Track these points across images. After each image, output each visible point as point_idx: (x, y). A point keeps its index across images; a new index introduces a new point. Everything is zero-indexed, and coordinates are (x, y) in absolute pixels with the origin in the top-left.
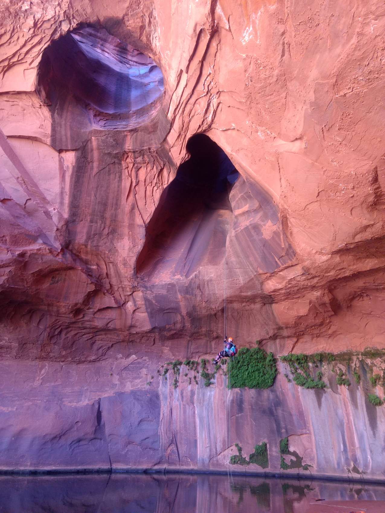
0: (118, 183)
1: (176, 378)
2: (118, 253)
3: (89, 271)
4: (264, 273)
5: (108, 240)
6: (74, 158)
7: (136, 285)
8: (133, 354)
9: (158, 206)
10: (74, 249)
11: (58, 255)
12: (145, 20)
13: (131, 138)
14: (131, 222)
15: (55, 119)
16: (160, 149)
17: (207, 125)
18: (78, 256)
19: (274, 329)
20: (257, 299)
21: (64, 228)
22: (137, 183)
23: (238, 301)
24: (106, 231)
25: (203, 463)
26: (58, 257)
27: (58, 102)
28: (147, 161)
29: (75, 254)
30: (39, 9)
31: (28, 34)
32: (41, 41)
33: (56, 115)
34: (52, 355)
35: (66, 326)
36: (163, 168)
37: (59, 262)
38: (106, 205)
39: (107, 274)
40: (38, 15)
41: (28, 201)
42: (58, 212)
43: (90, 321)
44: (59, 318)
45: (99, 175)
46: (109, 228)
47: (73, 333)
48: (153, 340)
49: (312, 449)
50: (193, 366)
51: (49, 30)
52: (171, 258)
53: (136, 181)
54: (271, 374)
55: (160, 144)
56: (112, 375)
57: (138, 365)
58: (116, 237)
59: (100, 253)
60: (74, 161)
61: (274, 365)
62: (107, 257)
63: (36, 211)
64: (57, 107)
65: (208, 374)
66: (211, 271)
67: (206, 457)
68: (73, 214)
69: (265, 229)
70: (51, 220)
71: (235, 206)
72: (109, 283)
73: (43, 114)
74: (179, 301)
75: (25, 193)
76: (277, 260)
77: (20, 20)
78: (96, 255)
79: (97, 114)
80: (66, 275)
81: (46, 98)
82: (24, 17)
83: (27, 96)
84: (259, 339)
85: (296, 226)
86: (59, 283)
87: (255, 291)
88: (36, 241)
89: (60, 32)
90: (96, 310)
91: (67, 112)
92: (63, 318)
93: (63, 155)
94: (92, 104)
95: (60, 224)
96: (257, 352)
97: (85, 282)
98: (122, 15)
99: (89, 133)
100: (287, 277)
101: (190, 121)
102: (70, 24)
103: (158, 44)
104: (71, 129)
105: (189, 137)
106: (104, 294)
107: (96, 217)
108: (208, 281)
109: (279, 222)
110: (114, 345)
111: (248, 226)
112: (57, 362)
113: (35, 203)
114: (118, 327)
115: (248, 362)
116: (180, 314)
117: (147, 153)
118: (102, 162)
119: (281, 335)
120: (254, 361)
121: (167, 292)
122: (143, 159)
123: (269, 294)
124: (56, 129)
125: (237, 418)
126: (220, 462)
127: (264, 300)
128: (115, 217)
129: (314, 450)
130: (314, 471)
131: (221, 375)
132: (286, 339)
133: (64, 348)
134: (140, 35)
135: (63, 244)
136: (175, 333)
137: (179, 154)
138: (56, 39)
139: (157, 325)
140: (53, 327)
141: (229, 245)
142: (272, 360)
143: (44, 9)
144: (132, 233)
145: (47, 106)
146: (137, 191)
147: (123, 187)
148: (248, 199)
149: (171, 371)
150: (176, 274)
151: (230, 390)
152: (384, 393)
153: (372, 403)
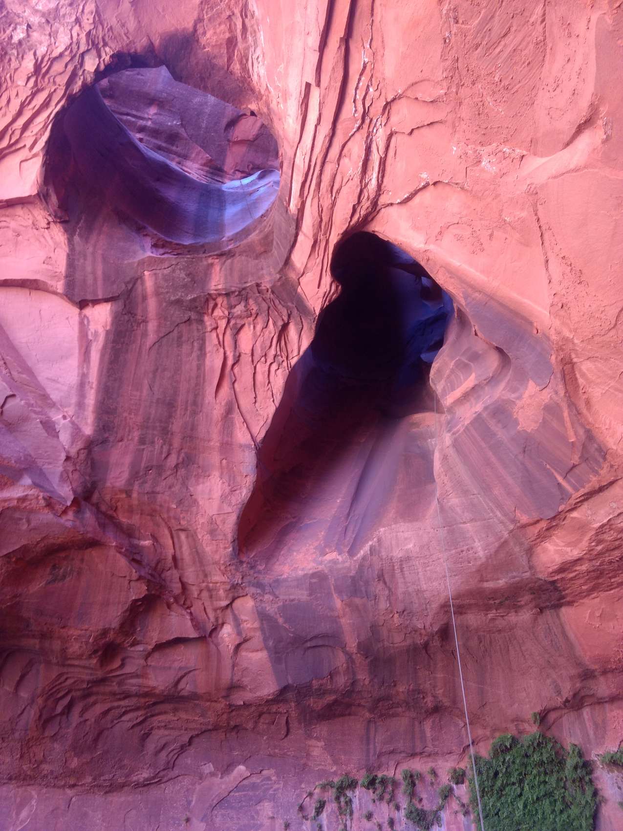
0: (198, 360)
1: (346, 826)
2: (198, 506)
3: (134, 551)
4: (531, 521)
5: (177, 480)
6: (108, 316)
7: (240, 582)
8: (239, 764)
9: (280, 405)
10: (103, 500)
11: (65, 512)
12: (235, 25)
13: (221, 269)
14: (226, 439)
15: (75, 246)
16: (279, 284)
17: (369, 202)
18: (111, 518)
19: (571, 678)
20: (523, 597)
21: (82, 456)
22: (237, 361)
23: (476, 605)
24: (172, 461)
26: (64, 518)
27: (83, 217)
28: (253, 312)
29: (104, 514)
30: (43, 37)
31: (26, 89)
32: (50, 100)
33: (77, 238)
34: (46, 768)
35: (84, 689)
36: (288, 323)
37: (66, 527)
38: (174, 407)
39: (174, 558)
40: (42, 49)
41: (9, 400)
42: (72, 423)
43: (137, 676)
44: (65, 670)
45: (160, 346)
46: (179, 452)
47: (99, 709)
48: (284, 722)
50: (384, 792)
51: (63, 75)
52: (315, 519)
53: (234, 355)
54: (583, 802)
55: (279, 272)
56: (188, 820)
57: (251, 793)
58: (194, 474)
59: (158, 508)
60: (109, 320)
61: (587, 779)
62: (175, 518)
63: (24, 419)
64: (80, 225)
65: (422, 810)
66: (406, 535)
68: (104, 426)
69: (522, 408)
70: (56, 439)
71: (444, 390)
72: (180, 579)
73: (52, 238)
74: (338, 617)
75: (4, 384)
76: (560, 479)
77: (10, 64)
78: (151, 515)
79: (160, 243)
80: (82, 560)
81: (59, 207)
82: (17, 58)
83: (25, 209)
84: (538, 709)
85: (599, 380)
86: (68, 579)
87: (514, 574)
88: (18, 481)
89: (82, 77)
90: (150, 647)
91: (99, 234)
92: (77, 670)
93: (89, 311)
94: (150, 229)
95: (74, 446)
96: (539, 744)
97: (125, 577)
98: (193, 22)
99: (138, 265)
100: (590, 523)
101: (333, 204)
102: (100, 56)
103: (262, 71)
104: (105, 259)
105: (335, 241)
106: (169, 606)
107: (151, 432)
108: (401, 561)
109: (555, 378)
110: (196, 740)
111: (480, 414)
112: (59, 787)
113: (23, 402)
114: (201, 690)
115: (520, 774)
116: (343, 648)
117: (254, 293)
118: (166, 319)
119: (593, 695)
120: (535, 772)
121: (310, 595)
122: (245, 306)
123: (551, 579)
124: (76, 262)
127: (540, 598)
128: (192, 430)
131: (456, 812)
132: (607, 706)
133: (77, 749)
134: (228, 61)
135: (79, 490)
136: (336, 701)
137: (318, 288)
138: (76, 93)
139: (290, 682)
140: (51, 694)
141: (442, 470)
142: (581, 764)
143: (52, 34)
144: (228, 463)
145: (59, 222)
146: (237, 375)
147: (207, 368)
148: (472, 364)
149: (331, 807)
150: (328, 550)
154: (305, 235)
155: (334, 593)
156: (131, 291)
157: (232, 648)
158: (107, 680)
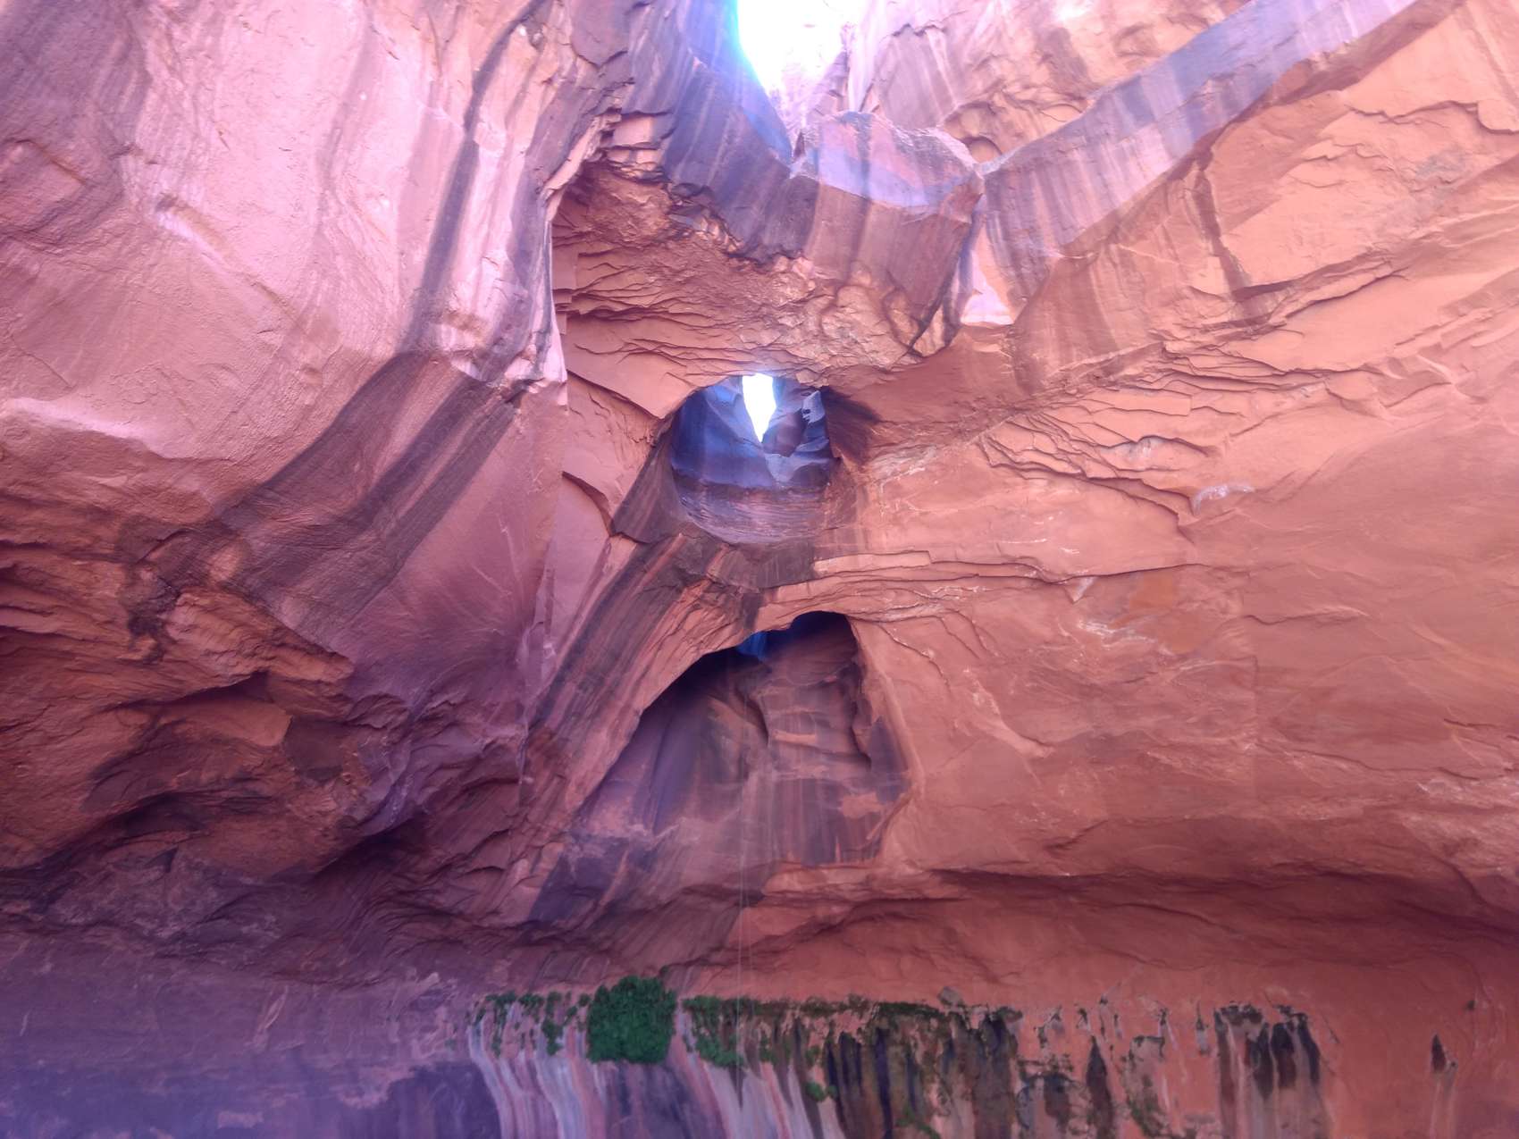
0: (654, 623)
1: (497, 1032)
2: (584, 759)
4: (792, 861)
5: (584, 729)
6: (628, 556)
8: (437, 971)
12: (908, 443)
13: (724, 557)
14: (629, 701)
15: (646, 474)
16: (753, 596)
17: (877, 619)
19: (707, 948)
20: (737, 896)
21: (547, 693)
22: (675, 632)
23: (704, 893)
24: (589, 711)
33: (651, 466)
34: (316, 966)
36: (732, 624)
38: (616, 660)
45: (638, 598)
46: (597, 704)
48: (496, 943)
50: (531, 1007)
51: (778, 363)
53: (676, 628)
54: (666, 1033)
55: (760, 588)
56: (388, 1019)
59: (559, 754)
60: (626, 561)
61: (671, 1016)
62: (563, 765)
64: (658, 452)
65: (552, 1025)
66: (698, 829)
68: (569, 662)
69: (853, 801)
71: (776, 722)
73: (634, 454)
74: (614, 878)
78: (549, 758)
80: (491, 794)
83: (635, 412)
84: (667, 963)
85: (910, 818)
86: (473, 806)
87: (748, 884)
93: (616, 542)
95: (546, 683)
96: (649, 986)
97: (507, 812)
98: (889, 420)
99: (680, 525)
100: (828, 880)
101: (852, 597)
102: (816, 380)
103: (886, 471)
105: (824, 609)
107: (591, 680)
108: (683, 848)
111: (814, 779)
112: (311, 984)
114: (468, 911)
116: (598, 900)
117: (731, 592)
118: (660, 578)
119: (708, 960)
120: (642, 1006)
121: (605, 855)
122: (716, 597)
123: (765, 894)
124: (638, 492)
125: (621, 1125)
127: (744, 900)
128: (616, 685)
131: (574, 1029)
133: (351, 950)
137: (777, 618)
139: (537, 917)
142: (670, 1004)
145: (652, 447)
147: (654, 632)
149: (489, 1016)
150: (635, 820)
151: (595, 1066)
152: (825, 1079)
153: (811, 1098)
154: (808, 587)
155: (624, 859)
156: (657, 543)
157: (517, 878)
158: (413, 892)
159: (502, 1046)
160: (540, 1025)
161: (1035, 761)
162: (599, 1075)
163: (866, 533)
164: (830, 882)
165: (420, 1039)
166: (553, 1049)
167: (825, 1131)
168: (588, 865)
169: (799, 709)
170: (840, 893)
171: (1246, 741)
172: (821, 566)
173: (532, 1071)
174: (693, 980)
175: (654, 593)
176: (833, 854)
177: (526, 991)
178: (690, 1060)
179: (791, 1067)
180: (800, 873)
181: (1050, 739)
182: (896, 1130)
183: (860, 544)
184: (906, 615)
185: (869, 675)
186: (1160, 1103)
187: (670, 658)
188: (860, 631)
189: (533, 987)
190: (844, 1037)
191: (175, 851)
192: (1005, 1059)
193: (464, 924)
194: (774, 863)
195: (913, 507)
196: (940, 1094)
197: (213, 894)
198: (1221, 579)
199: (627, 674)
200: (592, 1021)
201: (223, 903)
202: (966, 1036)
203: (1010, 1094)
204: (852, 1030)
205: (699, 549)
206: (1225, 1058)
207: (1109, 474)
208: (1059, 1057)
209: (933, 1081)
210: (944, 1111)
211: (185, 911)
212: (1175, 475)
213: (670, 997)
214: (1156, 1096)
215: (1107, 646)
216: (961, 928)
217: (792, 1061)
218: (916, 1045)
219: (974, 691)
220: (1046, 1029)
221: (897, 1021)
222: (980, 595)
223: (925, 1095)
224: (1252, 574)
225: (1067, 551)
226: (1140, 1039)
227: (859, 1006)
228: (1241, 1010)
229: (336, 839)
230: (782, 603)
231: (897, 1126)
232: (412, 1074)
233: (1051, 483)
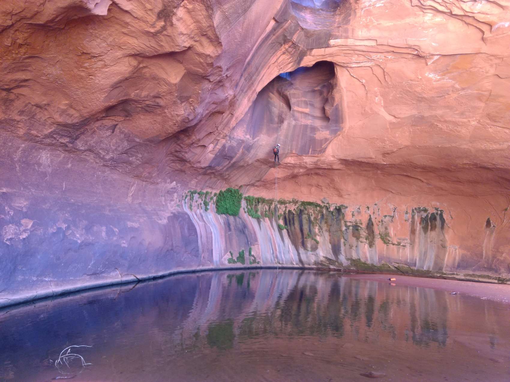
1: (191, 203)
4: (294, 153)
6: (272, 27)
8: (175, 181)
16: (304, 51)
19: (256, 181)
25: (217, 264)
28: (291, 53)
49: (259, 253)
50: (201, 196)
53: (275, 61)
55: (307, 49)
56: (162, 196)
57: (174, 190)
61: (241, 201)
65: (206, 202)
66: (265, 139)
67: (218, 259)
69: (320, 133)
71: (294, 103)
74: (238, 153)
84: (242, 184)
90: (197, 146)
99: (291, 16)
108: (260, 145)
109: (335, 136)
110: (171, 172)
111: (307, 125)
112: (143, 181)
116: (230, 161)
117: (297, 49)
118: (277, 38)
121: (237, 145)
122: (292, 50)
125: (229, 234)
126: (223, 262)
129: (261, 253)
130: (261, 264)
131: (212, 204)
132: (254, 187)
137: (309, 62)
139: (211, 165)
148: (309, 105)
149: (189, 197)
150: (247, 134)
151: (219, 215)
152: (283, 224)
153: (280, 229)
154: (325, 50)
155: (242, 147)
156: (282, 23)
157: (209, 151)
158: (180, 151)
159: (193, 208)
160: (203, 202)
161: (391, 123)
162: (221, 219)
163: (353, 30)
164: (304, 161)
165: (170, 203)
166: (206, 209)
167: (285, 239)
168: (232, 148)
169: (303, 99)
170: (306, 165)
171: (473, 121)
172: (332, 42)
173: (202, 216)
174: (248, 190)
175: (274, 44)
176: (309, 151)
177: (200, 190)
178: (246, 216)
179: (274, 219)
180: (295, 157)
181: (399, 116)
182: (305, 239)
183: (350, 34)
184: (359, 65)
185: (337, 88)
186: (390, 235)
187: (270, 73)
188: (338, 70)
189: (202, 189)
190: (290, 211)
191: (117, 125)
192: (340, 220)
193: (188, 165)
194: (287, 153)
195: (374, 21)
196: (319, 230)
197: (126, 143)
198: (491, 60)
199: (258, 77)
200: (217, 202)
201: (128, 148)
202: (328, 213)
203: (341, 231)
204: (292, 209)
205: (293, 28)
206: (413, 222)
207: (462, 13)
208: (358, 220)
209: (317, 226)
210: (320, 235)
211: (116, 149)
212: (489, 16)
213: (241, 195)
214: (389, 232)
215: (435, 83)
216: (337, 179)
217: (274, 217)
218: (312, 215)
219: (376, 97)
220: (355, 212)
221: (306, 207)
222: (391, 59)
223: (314, 229)
224: (504, 59)
225: (433, 44)
226: (386, 216)
227: (295, 202)
228: (421, 209)
229: (177, 127)
230: (313, 56)
231: (306, 238)
232: (172, 215)
233: (434, 15)
